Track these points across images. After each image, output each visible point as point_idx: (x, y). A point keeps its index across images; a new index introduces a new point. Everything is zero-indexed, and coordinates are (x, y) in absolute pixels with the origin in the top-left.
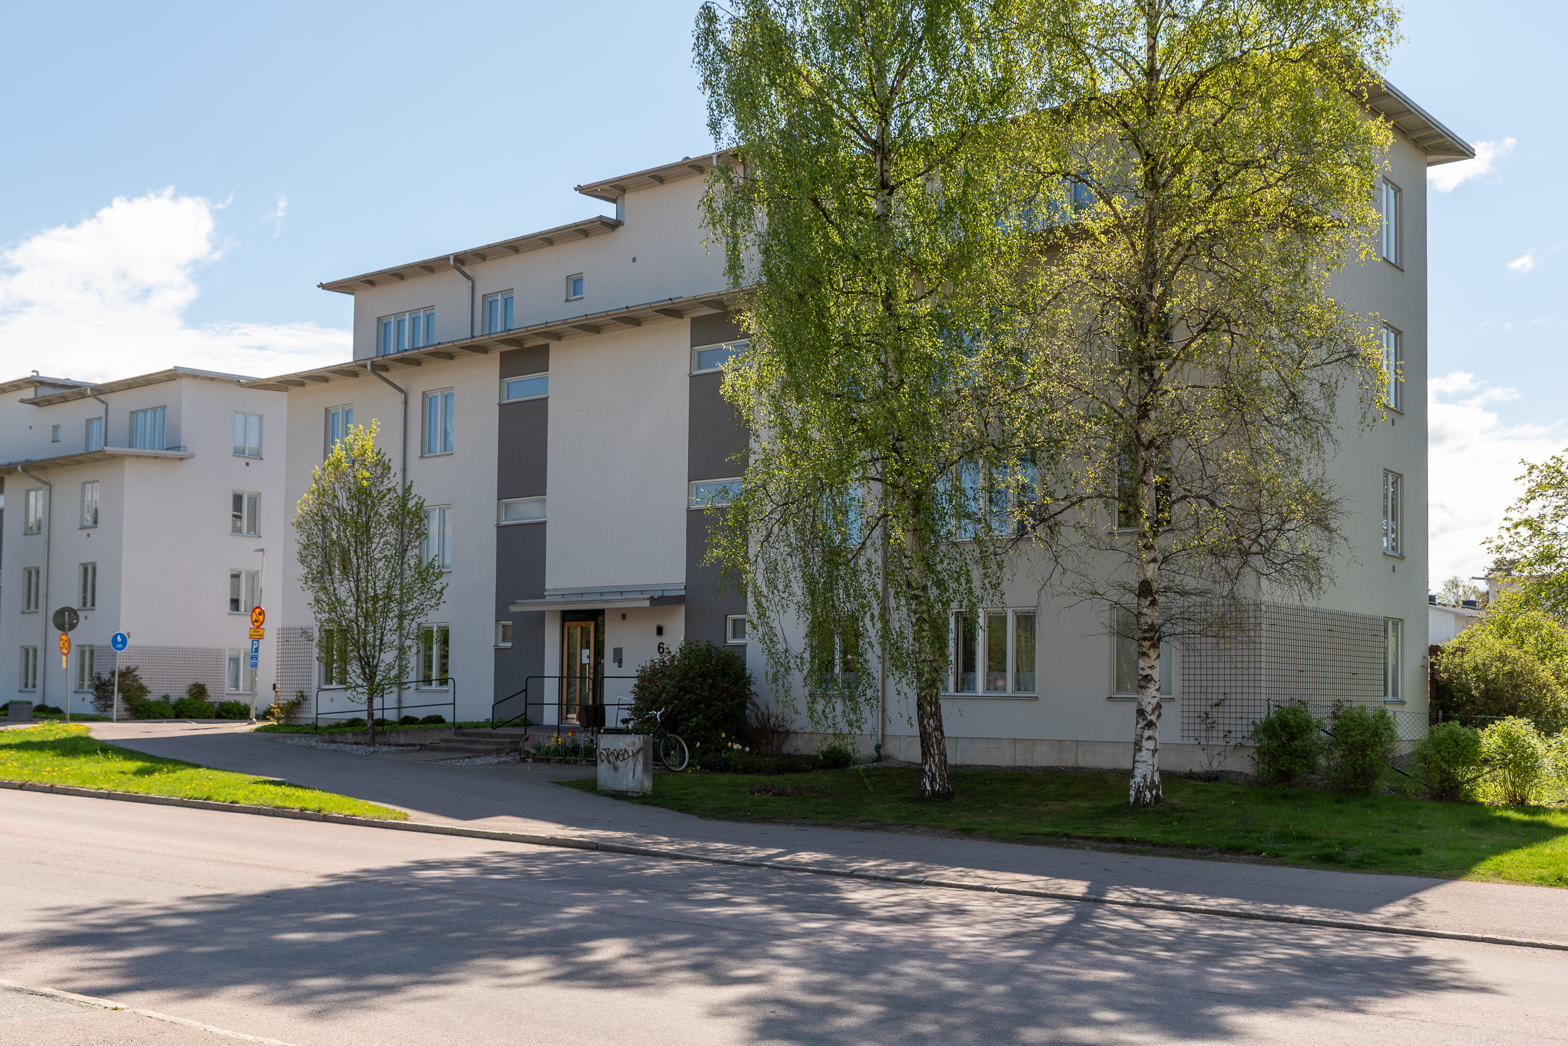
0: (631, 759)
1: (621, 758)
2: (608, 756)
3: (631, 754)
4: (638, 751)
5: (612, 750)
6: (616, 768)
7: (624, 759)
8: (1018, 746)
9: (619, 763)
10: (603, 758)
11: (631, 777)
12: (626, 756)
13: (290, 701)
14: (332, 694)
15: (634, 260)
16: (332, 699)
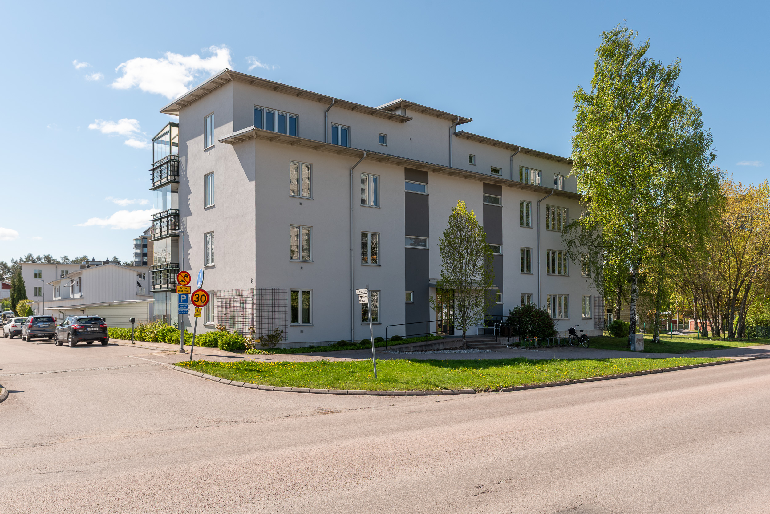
13: (269, 334)
14: (302, 329)
15: (411, 139)
16: (302, 332)
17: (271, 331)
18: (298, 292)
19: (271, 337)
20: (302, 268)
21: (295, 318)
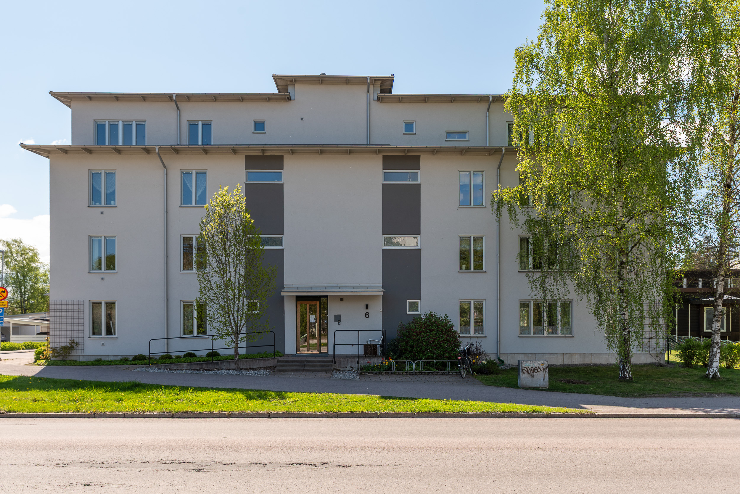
0: (542, 372)
1: (536, 371)
2: (528, 370)
3: (542, 369)
4: (546, 368)
5: (530, 367)
6: (533, 376)
7: (538, 372)
8: (565, 356)
9: (535, 374)
10: (524, 371)
11: (542, 380)
12: (539, 370)
13: (63, 346)
14: (103, 341)
15: (302, 119)
16: (103, 344)
17: (66, 343)
18: (101, 303)
19: (65, 348)
20: (102, 279)
21: (95, 331)
